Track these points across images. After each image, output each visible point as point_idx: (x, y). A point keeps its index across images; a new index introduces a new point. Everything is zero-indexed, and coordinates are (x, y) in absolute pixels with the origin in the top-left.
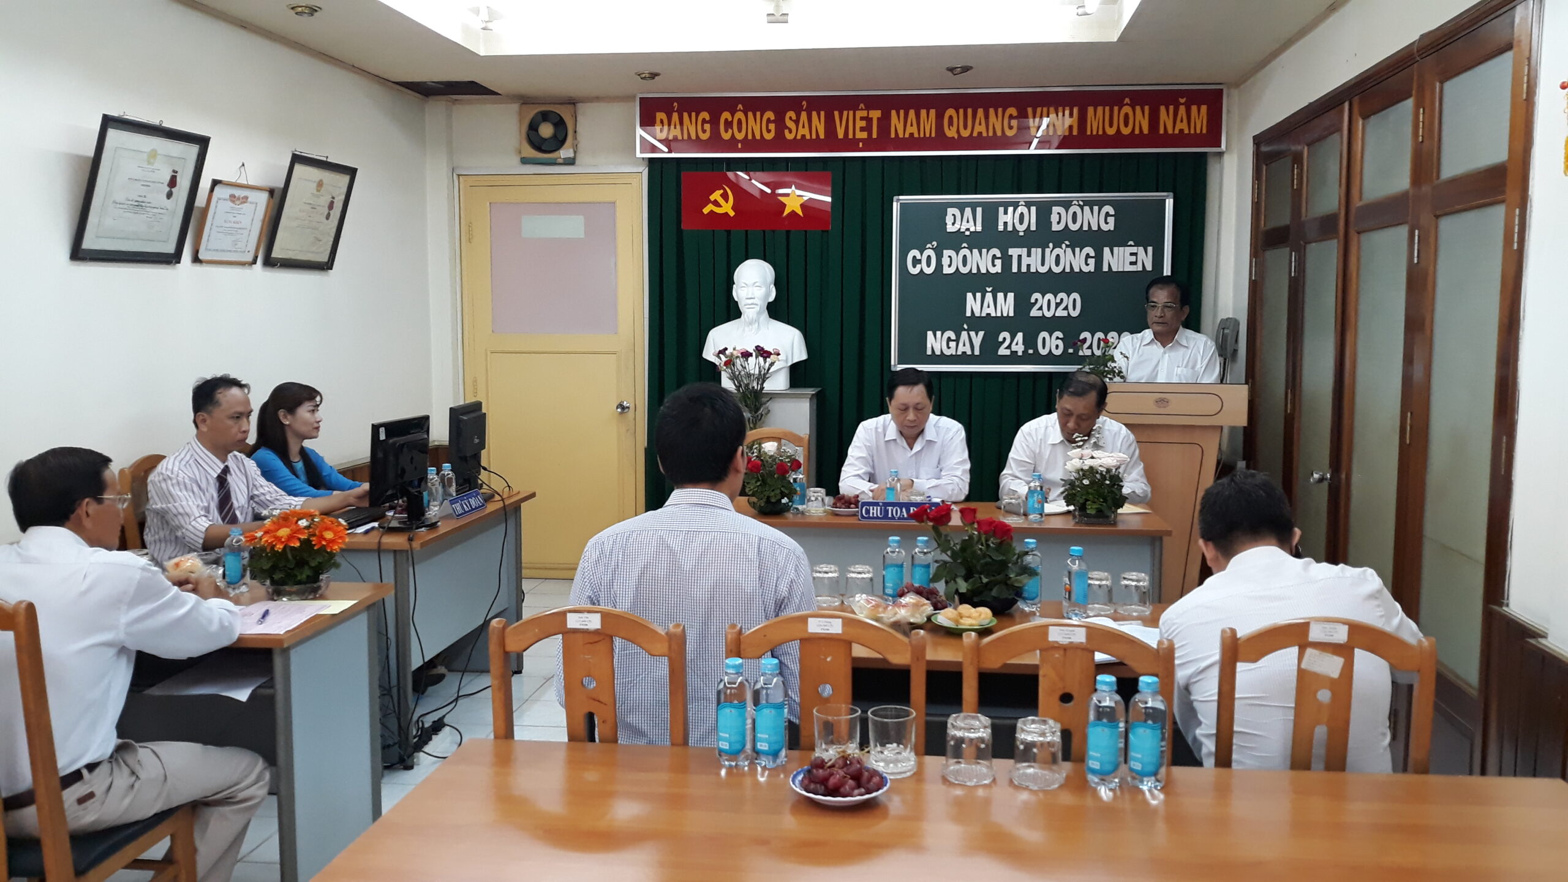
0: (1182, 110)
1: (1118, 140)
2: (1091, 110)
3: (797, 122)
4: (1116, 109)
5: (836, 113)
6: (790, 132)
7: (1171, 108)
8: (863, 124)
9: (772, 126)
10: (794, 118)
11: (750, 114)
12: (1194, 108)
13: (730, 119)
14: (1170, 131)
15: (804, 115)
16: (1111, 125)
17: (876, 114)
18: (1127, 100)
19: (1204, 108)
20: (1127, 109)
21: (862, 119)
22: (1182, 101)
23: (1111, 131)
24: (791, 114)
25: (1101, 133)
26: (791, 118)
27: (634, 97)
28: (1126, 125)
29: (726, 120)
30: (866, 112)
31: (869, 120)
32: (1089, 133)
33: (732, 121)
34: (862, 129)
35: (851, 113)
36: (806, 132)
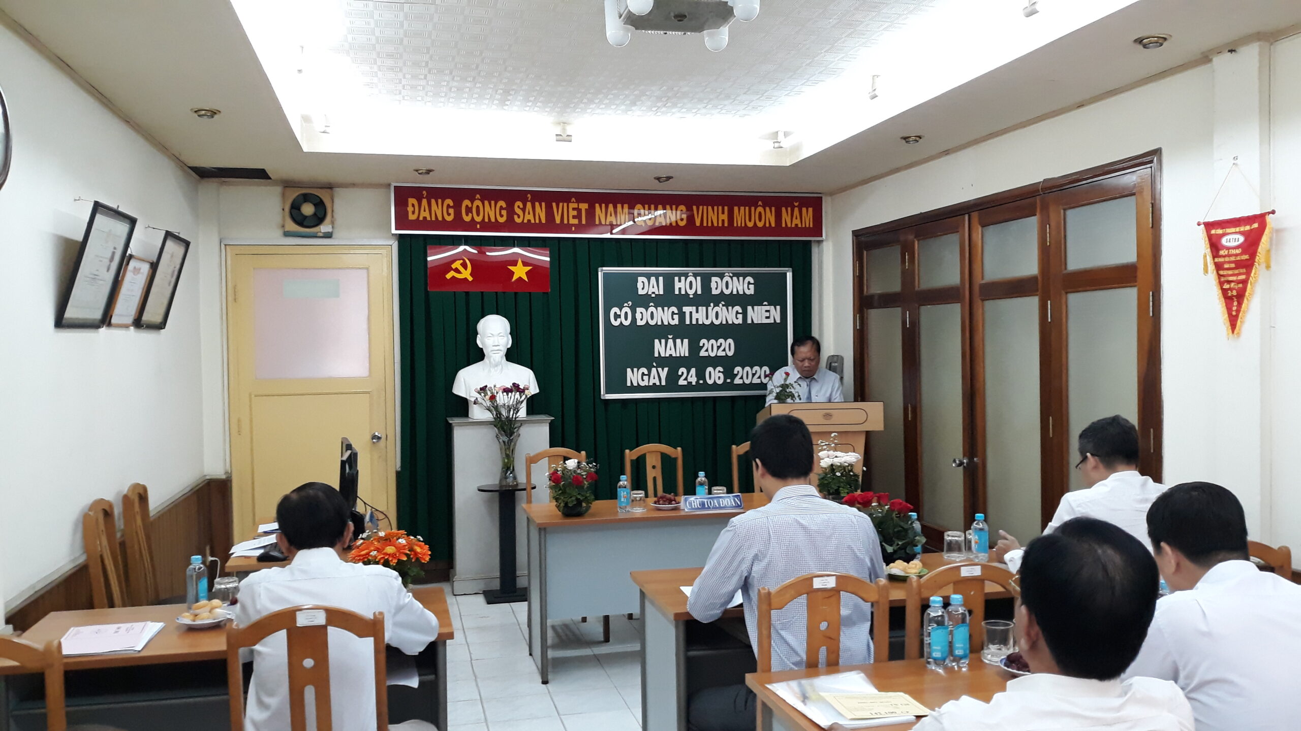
0: (796, 210)
1: (755, 230)
2: (736, 209)
3: (524, 210)
4: (753, 209)
5: (554, 205)
6: (519, 217)
7: (789, 209)
8: (575, 213)
9: (504, 212)
10: (521, 206)
11: (486, 203)
12: (804, 210)
13: (470, 205)
14: (789, 225)
15: (529, 205)
16: (750, 220)
17: (584, 206)
18: (760, 203)
19: (810, 210)
20: (760, 209)
21: (574, 209)
22: (796, 204)
23: (750, 225)
24: (519, 203)
25: (743, 225)
26: (519, 207)
27: (389, 185)
28: (760, 220)
29: (467, 206)
30: (577, 204)
31: (579, 210)
32: (735, 225)
33: (472, 207)
34: (574, 217)
35: (565, 204)
36: (531, 217)
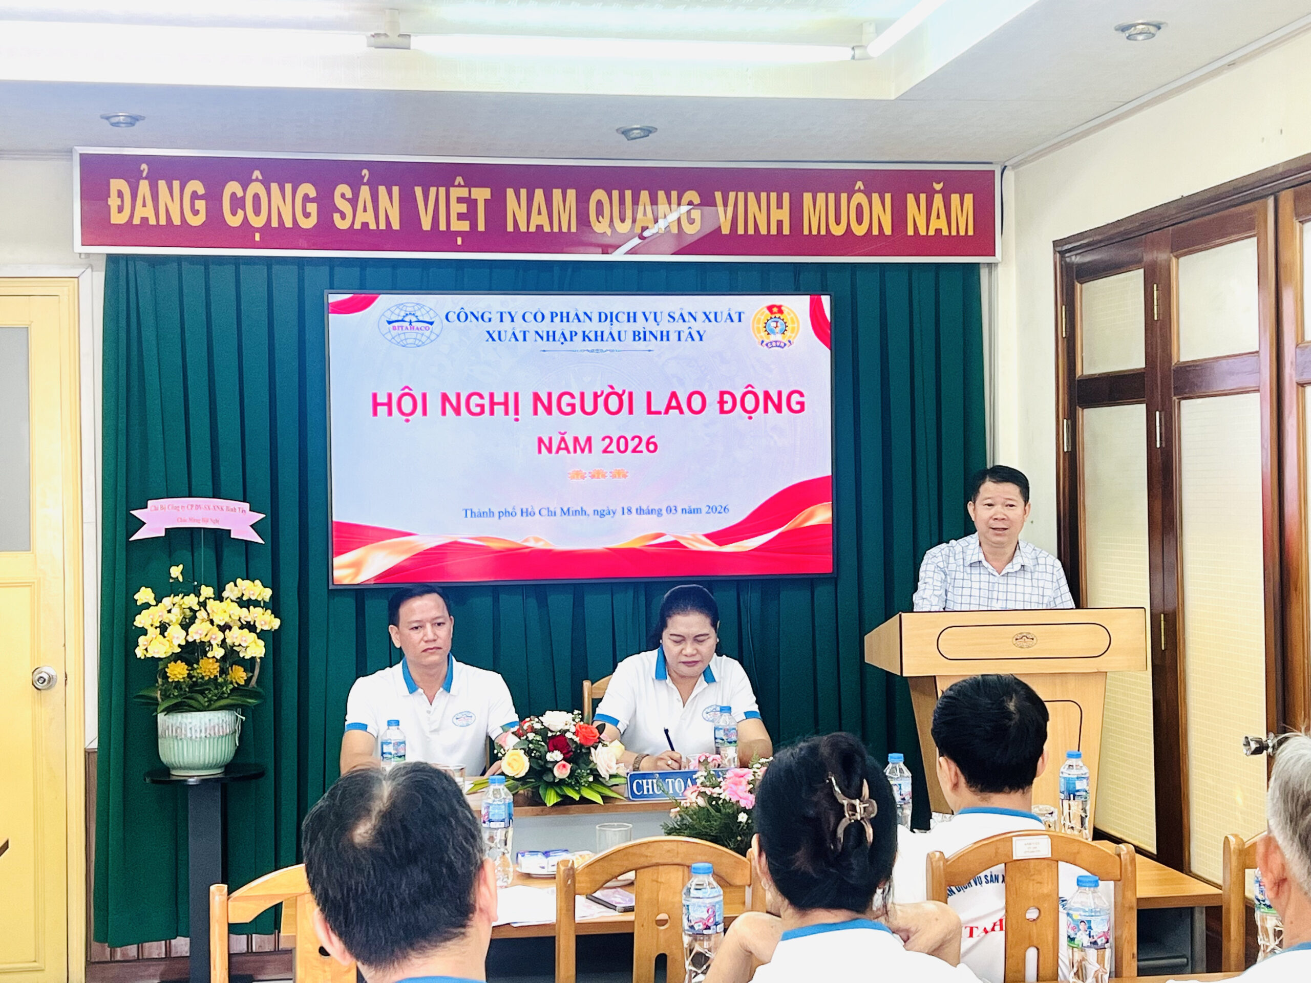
0: (938, 199)
1: (848, 243)
2: (807, 197)
3: (354, 202)
4: (844, 196)
5: (418, 191)
6: (343, 216)
7: (923, 197)
8: (463, 208)
9: (312, 208)
10: (349, 195)
11: (274, 187)
12: (955, 198)
13: (240, 194)
14: (923, 231)
15: (365, 191)
16: (838, 222)
17: (482, 194)
18: (859, 185)
19: (969, 198)
20: (860, 198)
21: (460, 200)
22: (938, 187)
23: (838, 231)
24: (343, 189)
25: (823, 232)
26: (343, 196)
27: (70, 151)
28: (860, 221)
29: (233, 195)
30: (467, 189)
31: (471, 203)
32: (806, 232)
33: (243, 198)
35: (442, 190)
36: (369, 218)
